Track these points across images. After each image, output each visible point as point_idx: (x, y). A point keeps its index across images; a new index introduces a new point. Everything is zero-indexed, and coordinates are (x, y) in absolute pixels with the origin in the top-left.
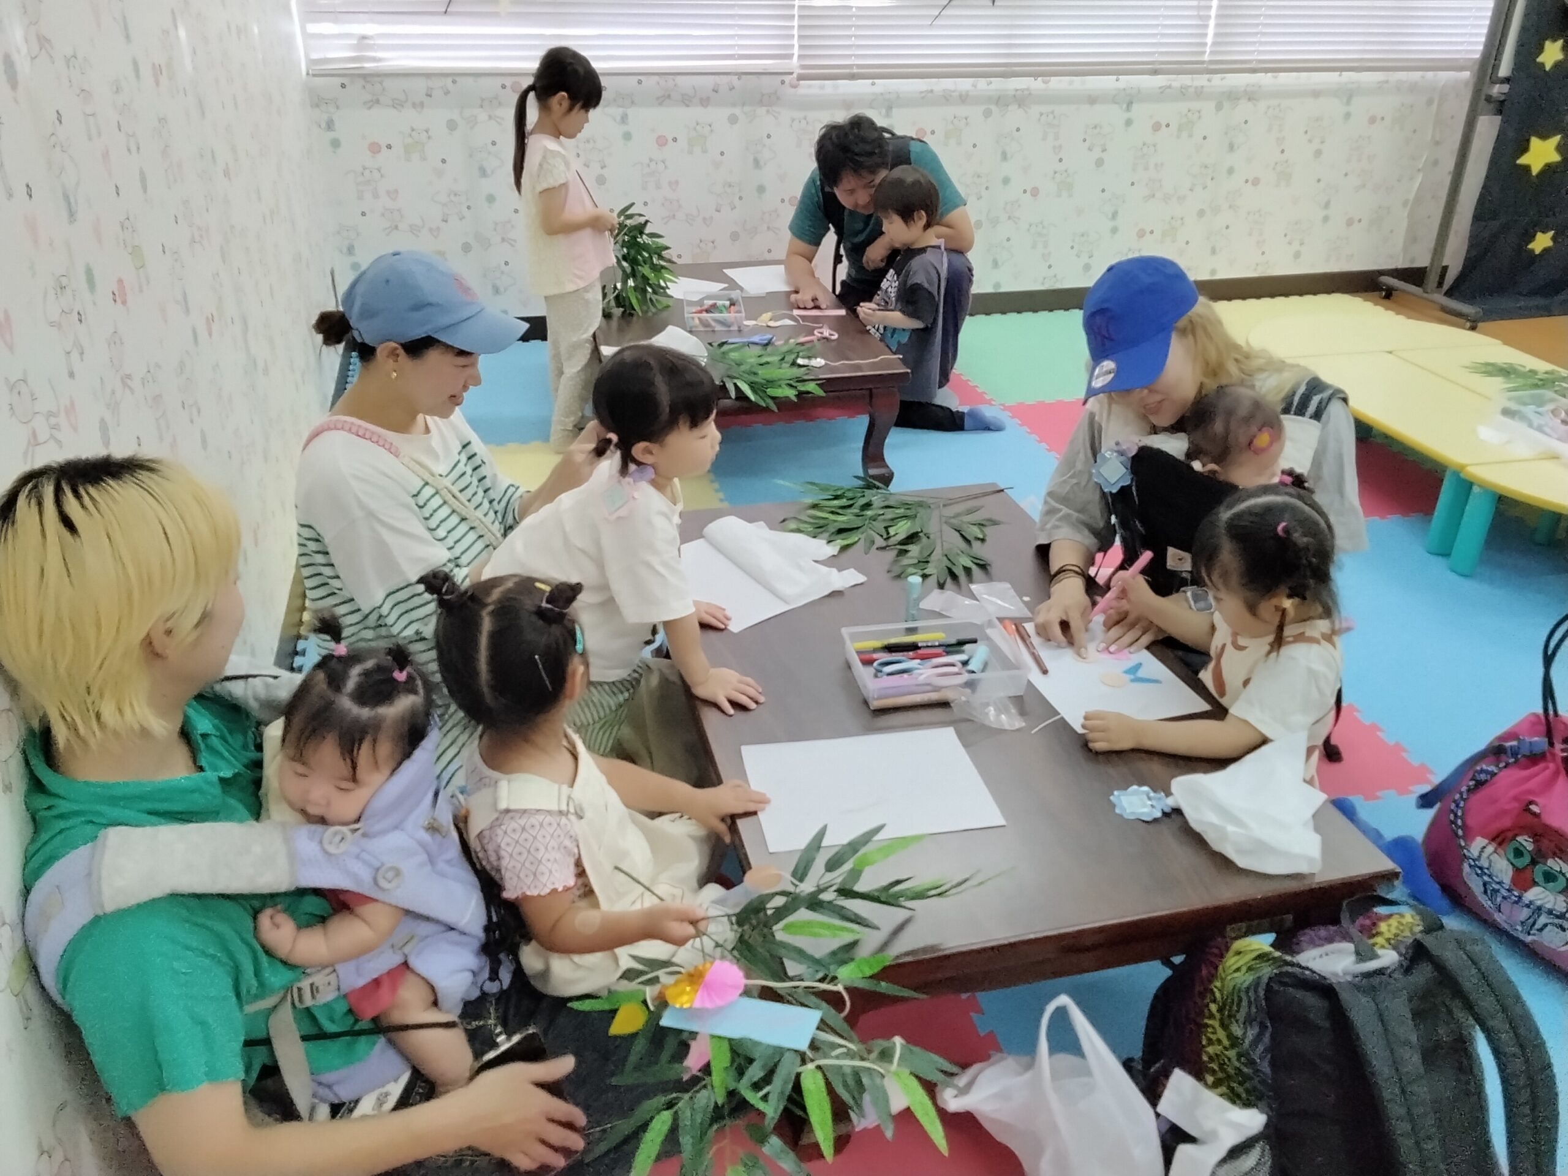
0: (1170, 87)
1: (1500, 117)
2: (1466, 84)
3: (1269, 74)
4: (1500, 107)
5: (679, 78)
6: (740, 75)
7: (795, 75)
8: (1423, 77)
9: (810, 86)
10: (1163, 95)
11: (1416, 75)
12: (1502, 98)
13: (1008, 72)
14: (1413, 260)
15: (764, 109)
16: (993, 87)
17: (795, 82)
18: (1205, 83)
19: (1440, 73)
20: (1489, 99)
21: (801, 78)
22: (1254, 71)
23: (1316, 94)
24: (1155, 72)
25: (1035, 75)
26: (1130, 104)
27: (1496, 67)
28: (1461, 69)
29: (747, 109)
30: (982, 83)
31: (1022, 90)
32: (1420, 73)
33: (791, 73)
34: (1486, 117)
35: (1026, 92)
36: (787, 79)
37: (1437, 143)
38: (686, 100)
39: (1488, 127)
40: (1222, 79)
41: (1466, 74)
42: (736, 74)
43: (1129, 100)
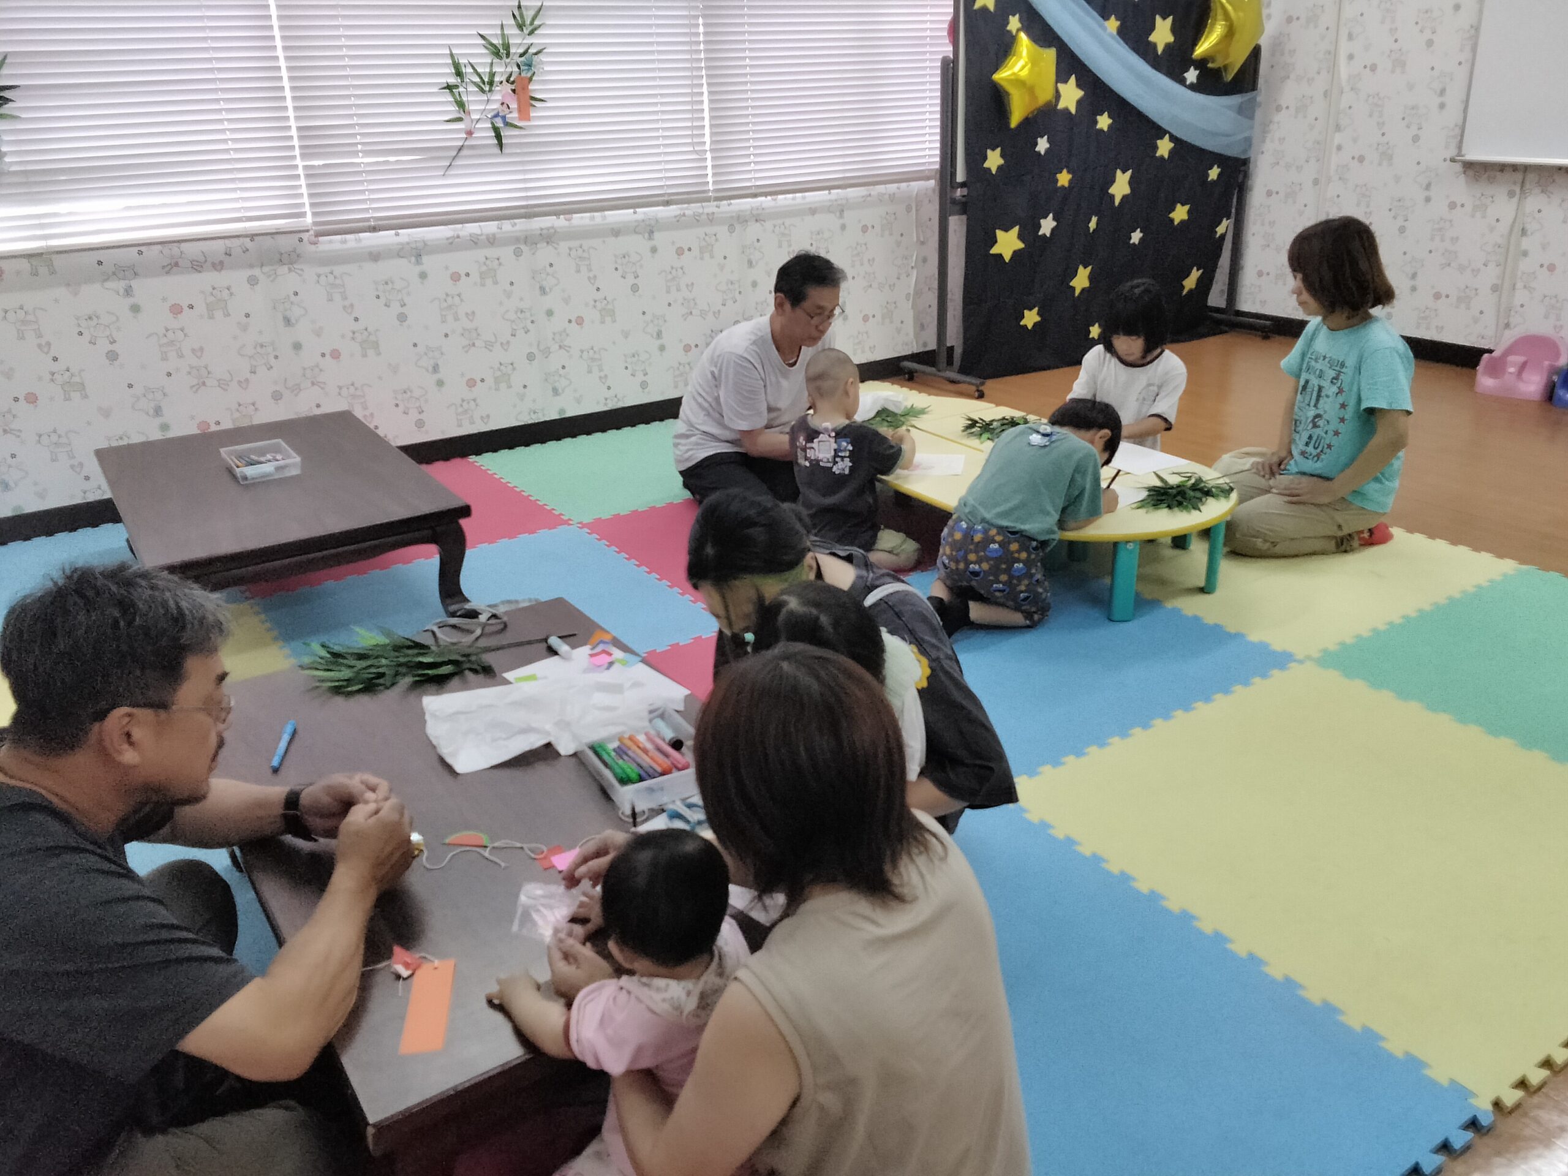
0: (684, 215)
1: (964, 217)
2: (934, 190)
3: (769, 198)
4: (963, 207)
5: (183, 245)
6: (252, 237)
7: (312, 232)
8: (898, 188)
9: (331, 242)
10: (679, 223)
11: (892, 188)
12: (964, 199)
13: (529, 213)
14: (925, 344)
15: (286, 268)
16: (517, 228)
17: (313, 239)
18: (715, 210)
19: (913, 184)
20: (954, 201)
21: (319, 234)
22: (755, 196)
23: (813, 211)
24: (667, 203)
25: (557, 214)
26: (651, 232)
27: (953, 174)
28: (928, 178)
29: (266, 269)
30: (507, 225)
31: (548, 229)
32: (895, 185)
33: (308, 231)
34: (956, 217)
35: (552, 231)
36: (305, 236)
37: (923, 243)
38: (197, 266)
39: (957, 226)
40: (729, 205)
41: (932, 183)
42: (246, 236)
43: (650, 229)
